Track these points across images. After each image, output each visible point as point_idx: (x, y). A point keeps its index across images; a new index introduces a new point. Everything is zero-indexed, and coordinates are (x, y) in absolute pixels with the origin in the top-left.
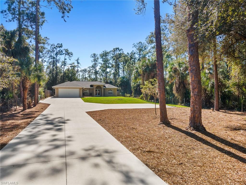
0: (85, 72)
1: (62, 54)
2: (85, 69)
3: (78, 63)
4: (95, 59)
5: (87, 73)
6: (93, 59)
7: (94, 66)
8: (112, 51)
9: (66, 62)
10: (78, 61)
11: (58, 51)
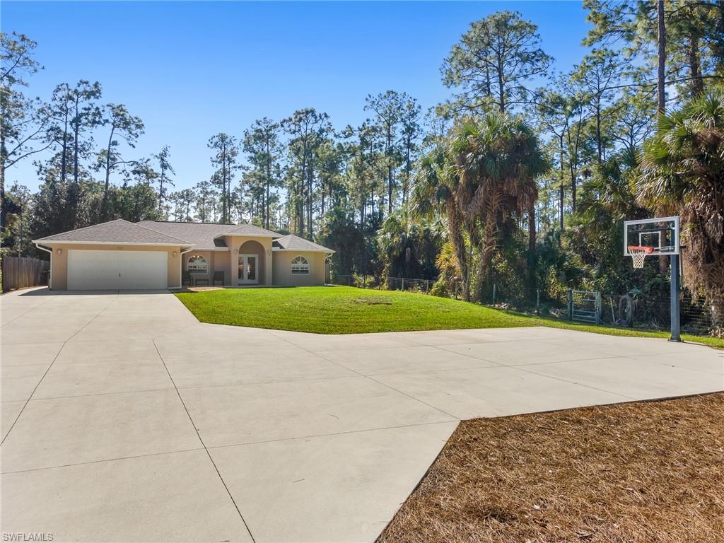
0: (189, 201)
1: (99, 123)
2: (187, 191)
3: (164, 166)
4: (224, 156)
5: (195, 204)
6: (215, 152)
7: (221, 179)
8: (291, 120)
9: (117, 154)
10: (162, 160)
11: (84, 112)
